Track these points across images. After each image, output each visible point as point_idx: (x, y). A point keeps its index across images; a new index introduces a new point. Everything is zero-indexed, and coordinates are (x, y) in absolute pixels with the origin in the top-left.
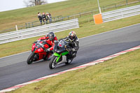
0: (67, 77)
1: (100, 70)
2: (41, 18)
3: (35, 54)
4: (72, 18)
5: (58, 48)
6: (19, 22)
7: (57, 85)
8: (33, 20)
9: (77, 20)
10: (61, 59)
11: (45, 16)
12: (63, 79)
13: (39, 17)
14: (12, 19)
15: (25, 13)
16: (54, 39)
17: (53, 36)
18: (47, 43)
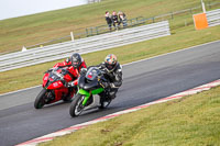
0: (152, 113)
1: (204, 103)
2: (109, 21)
3: (48, 91)
4: (160, 20)
5: (86, 81)
6: (76, 27)
7: (137, 126)
8: (97, 24)
9: (166, 23)
10: (90, 100)
11: (116, 18)
12: (146, 116)
13: (108, 19)
14: (65, 22)
15: (84, 13)
16: (81, 65)
17: (79, 59)
18: (68, 72)
